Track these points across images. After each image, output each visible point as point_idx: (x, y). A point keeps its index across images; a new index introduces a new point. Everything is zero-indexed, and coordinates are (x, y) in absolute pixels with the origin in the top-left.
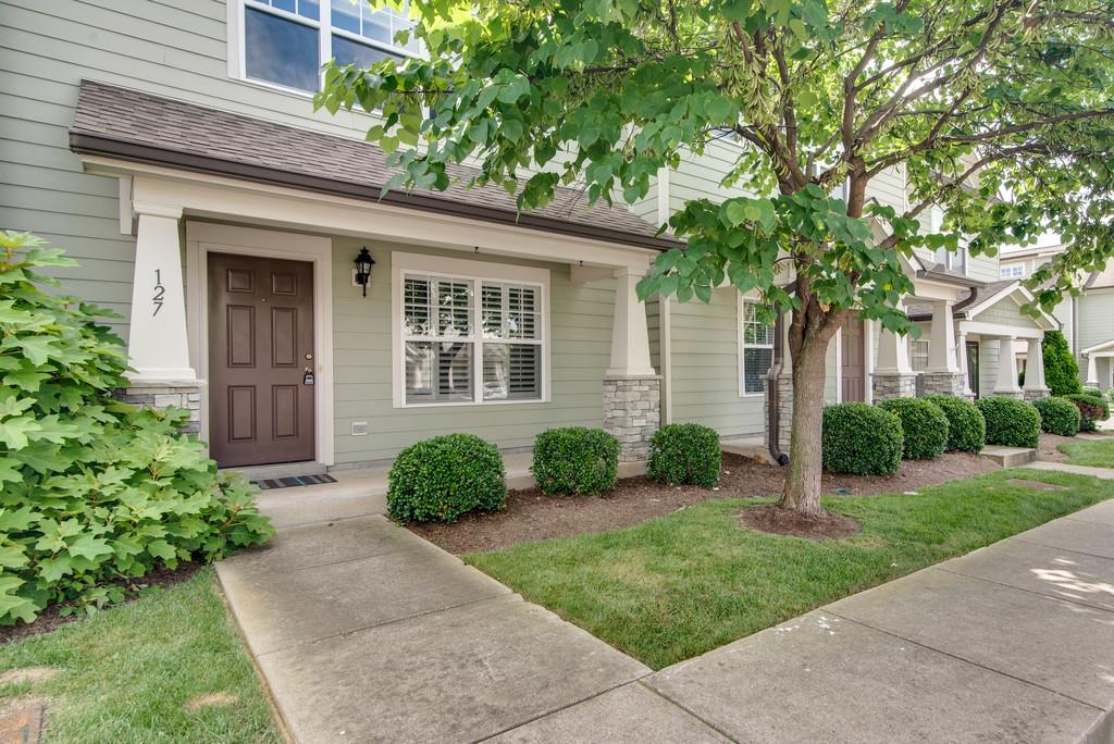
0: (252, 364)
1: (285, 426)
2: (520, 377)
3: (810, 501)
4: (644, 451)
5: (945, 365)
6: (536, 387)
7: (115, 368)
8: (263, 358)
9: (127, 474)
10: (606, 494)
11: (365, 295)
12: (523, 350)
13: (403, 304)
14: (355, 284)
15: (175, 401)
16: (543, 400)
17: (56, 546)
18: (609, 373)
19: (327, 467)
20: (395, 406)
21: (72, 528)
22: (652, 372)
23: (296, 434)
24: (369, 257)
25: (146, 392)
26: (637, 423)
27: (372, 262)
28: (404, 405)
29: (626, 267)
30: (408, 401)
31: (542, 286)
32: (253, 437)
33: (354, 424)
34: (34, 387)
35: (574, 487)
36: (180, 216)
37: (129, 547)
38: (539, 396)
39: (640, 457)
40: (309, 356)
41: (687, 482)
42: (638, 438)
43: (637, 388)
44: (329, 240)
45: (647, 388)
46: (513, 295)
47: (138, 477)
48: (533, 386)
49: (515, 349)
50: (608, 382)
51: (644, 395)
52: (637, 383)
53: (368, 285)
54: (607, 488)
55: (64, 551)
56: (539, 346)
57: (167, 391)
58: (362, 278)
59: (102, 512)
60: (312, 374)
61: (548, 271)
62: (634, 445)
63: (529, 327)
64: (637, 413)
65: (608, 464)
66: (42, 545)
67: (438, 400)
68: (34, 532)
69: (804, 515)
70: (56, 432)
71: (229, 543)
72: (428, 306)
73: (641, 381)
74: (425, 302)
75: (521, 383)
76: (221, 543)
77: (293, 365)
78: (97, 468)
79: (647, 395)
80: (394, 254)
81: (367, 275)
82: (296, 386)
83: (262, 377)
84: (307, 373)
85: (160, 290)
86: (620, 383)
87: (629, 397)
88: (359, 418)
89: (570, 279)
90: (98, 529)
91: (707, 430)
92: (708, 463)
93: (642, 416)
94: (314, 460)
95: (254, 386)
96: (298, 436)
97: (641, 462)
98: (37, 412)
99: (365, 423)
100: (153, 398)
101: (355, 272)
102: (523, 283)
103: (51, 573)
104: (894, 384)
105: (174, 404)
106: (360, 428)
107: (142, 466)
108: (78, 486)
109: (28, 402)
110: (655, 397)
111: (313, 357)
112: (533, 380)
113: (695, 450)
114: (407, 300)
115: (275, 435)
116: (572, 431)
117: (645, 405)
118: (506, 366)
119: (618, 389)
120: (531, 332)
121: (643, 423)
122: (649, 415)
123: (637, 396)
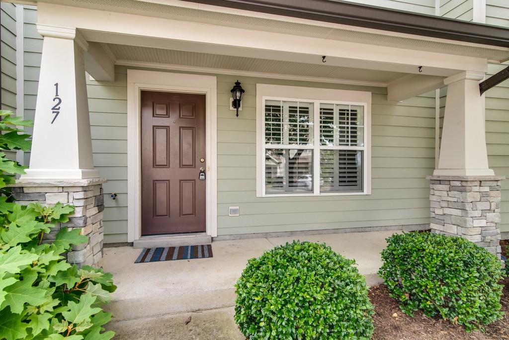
0: (167, 166)
1: (187, 208)
2: (346, 175)
6: (358, 183)
8: (175, 161)
11: (237, 115)
12: (348, 155)
13: (264, 122)
14: (232, 108)
15: (62, 198)
16: (366, 192)
19: (212, 238)
20: (258, 195)
22: (490, 173)
23: (194, 213)
24: (240, 87)
25: (39, 190)
26: (477, 223)
27: (242, 91)
28: (264, 195)
29: (463, 72)
30: (266, 193)
31: (365, 105)
32: (168, 214)
33: (230, 208)
36: (74, 36)
38: (362, 190)
40: (202, 160)
43: (477, 189)
44: (216, 77)
45: (487, 189)
46: (342, 113)
48: (356, 182)
49: (342, 153)
51: (484, 196)
52: (478, 183)
53: (240, 109)
56: (362, 151)
57: (56, 190)
58: (236, 104)
60: (204, 172)
61: (370, 93)
63: (355, 137)
64: (477, 213)
67: (287, 192)
72: (281, 123)
73: (481, 182)
74: (279, 120)
75: (347, 179)
77: (193, 166)
79: (488, 196)
80: (258, 85)
81: (239, 100)
82: (194, 180)
83: (173, 174)
84: (201, 172)
85: (57, 101)
86: (453, 183)
87: (470, 197)
88: (234, 204)
89: (387, 100)
93: (482, 216)
94: (205, 231)
95: (169, 181)
96: (195, 215)
99: (238, 208)
100: (44, 196)
101: (232, 100)
102: (350, 104)
105: (62, 201)
106: (234, 211)
110: (496, 198)
111: (205, 161)
112: (356, 177)
114: (266, 120)
115: (181, 213)
117: (486, 206)
118: (336, 166)
119: (452, 189)
120: (356, 141)
121: (483, 223)
122: (490, 215)
123: (477, 196)
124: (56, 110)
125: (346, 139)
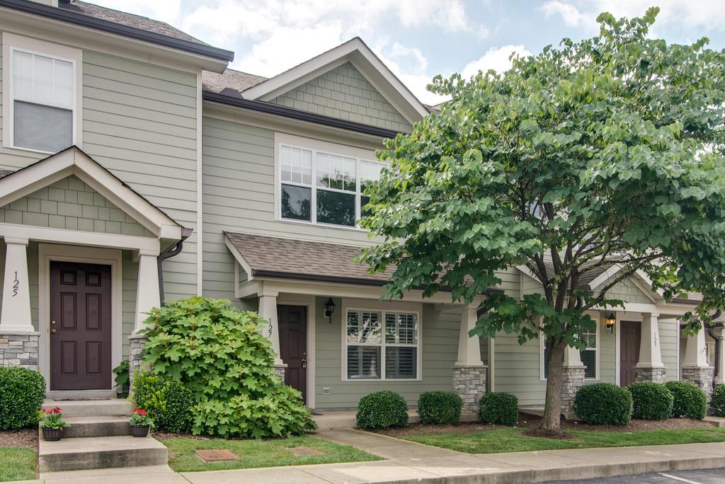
2: (405, 366)
3: (553, 425)
4: (476, 408)
5: (696, 361)
6: (413, 372)
10: (456, 424)
11: (330, 321)
12: (406, 350)
13: (347, 326)
14: (325, 316)
16: (418, 379)
18: (457, 364)
19: (313, 409)
20: (343, 380)
22: (481, 364)
24: (332, 302)
26: (472, 392)
27: (334, 305)
28: (346, 379)
29: (467, 305)
30: (349, 378)
31: (418, 314)
33: (324, 388)
35: (439, 420)
36: (277, 296)
38: (416, 378)
39: (474, 411)
40: (304, 354)
41: (498, 423)
42: (473, 400)
43: (472, 373)
45: (478, 373)
48: (411, 371)
49: (402, 350)
50: (457, 369)
51: (477, 377)
52: (473, 370)
53: (331, 317)
54: (455, 421)
56: (416, 348)
58: (329, 314)
60: (306, 362)
61: (422, 304)
62: (471, 404)
63: (411, 337)
64: (473, 386)
65: (456, 410)
67: (362, 378)
69: (551, 431)
72: (358, 326)
73: (474, 368)
74: (357, 324)
75: (405, 369)
79: (479, 377)
81: (332, 312)
82: (299, 368)
84: (304, 362)
86: (463, 370)
87: (468, 377)
88: (326, 386)
91: (510, 396)
92: (510, 413)
93: (475, 388)
97: (475, 414)
99: (329, 388)
101: (325, 310)
102: (407, 312)
104: (649, 374)
106: (327, 391)
110: (483, 378)
111: (306, 354)
112: (412, 368)
113: (503, 406)
114: (349, 324)
116: (437, 393)
117: (477, 382)
118: (397, 359)
119: (462, 373)
120: (411, 340)
121: (476, 392)
122: (480, 388)
123: (473, 376)
124: (270, 331)
125: (404, 338)
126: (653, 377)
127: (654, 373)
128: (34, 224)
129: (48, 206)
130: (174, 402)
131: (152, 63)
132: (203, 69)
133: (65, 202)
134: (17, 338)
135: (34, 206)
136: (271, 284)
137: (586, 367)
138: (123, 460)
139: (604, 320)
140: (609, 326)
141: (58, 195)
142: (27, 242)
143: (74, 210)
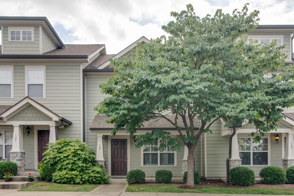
0: (117, 158)
7: (94, 158)
9: (92, 171)
14: (134, 142)
15: (101, 163)
17: (84, 177)
20: (141, 166)
21: (85, 175)
23: (124, 170)
28: (143, 166)
32: (118, 170)
34: (82, 160)
36: (102, 136)
37: (90, 179)
38: (174, 165)
47: (93, 172)
55: (84, 178)
56: (174, 153)
57: (100, 161)
59: (88, 174)
60: (127, 159)
66: (83, 177)
68: (82, 175)
70: (84, 165)
71: (104, 183)
76: (103, 182)
77: (124, 158)
78: (89, 170)
82: (124, 162)
85: (100, 147)
90: (87, 176)
95: (118, 162)
98: (83, 163)
100: (98, 162)
101: (134, 140)
103: (83, 179)
107: (93, 170)
108: (87, 171)
109: (82, 162)
111: (127, 156)
112: (174, 161)
115: (121, 170)
124: (100, 149)
126: (288, 164)
127: (288, 162)
128: (20, 120)
129: (24, 115)
130: (46, 172)
131: (66, 64)
132: (82, 62)
133: (28, 113)
134: (15, 153)
135: (20, 115)
136: (100, 132)
137: (241, 160)
138: (8, 187)
139: (274, 137)
140: (277, 140)
141: (26, 111)
142: (18, 126)
143: (31, 115)
